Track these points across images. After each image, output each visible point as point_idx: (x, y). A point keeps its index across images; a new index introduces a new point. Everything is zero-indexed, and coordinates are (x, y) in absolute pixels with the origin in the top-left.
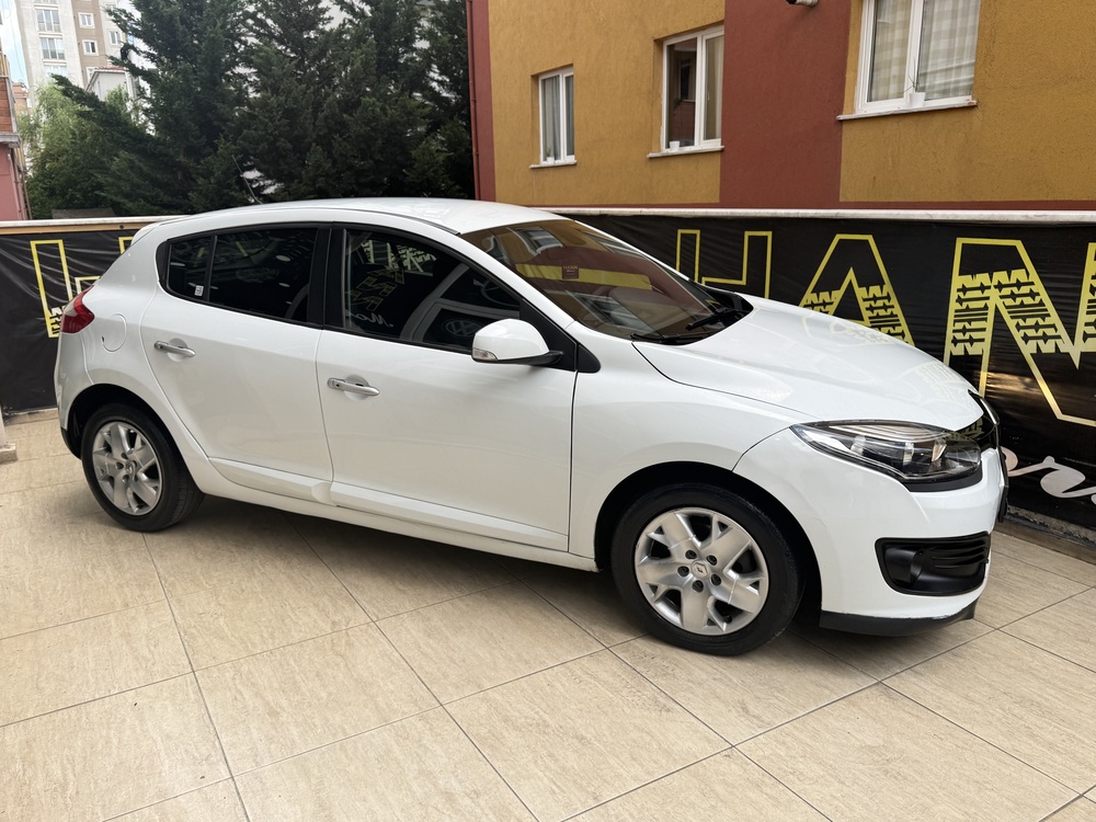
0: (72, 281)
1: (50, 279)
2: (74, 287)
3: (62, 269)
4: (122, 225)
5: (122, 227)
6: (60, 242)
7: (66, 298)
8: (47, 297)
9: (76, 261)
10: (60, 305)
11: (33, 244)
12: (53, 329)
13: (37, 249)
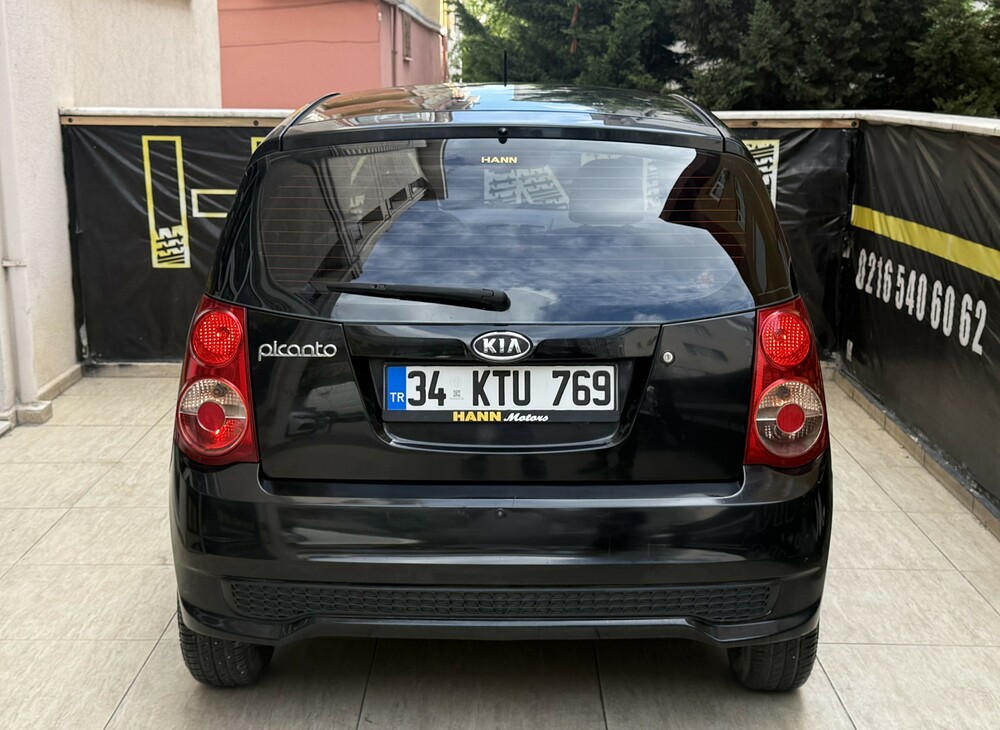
0: (188, 193)
1: (160, 188)
2: (189, 202)
3: (176, 177)
4: (256, 120)
5: (256, 123)
6: (178, 140)
7: (179, 218)
8: (155, 212)
9: (195, 167)
10: (169, 225)
11: (145, 139)
12: (159, 257)
13: (150, 148)
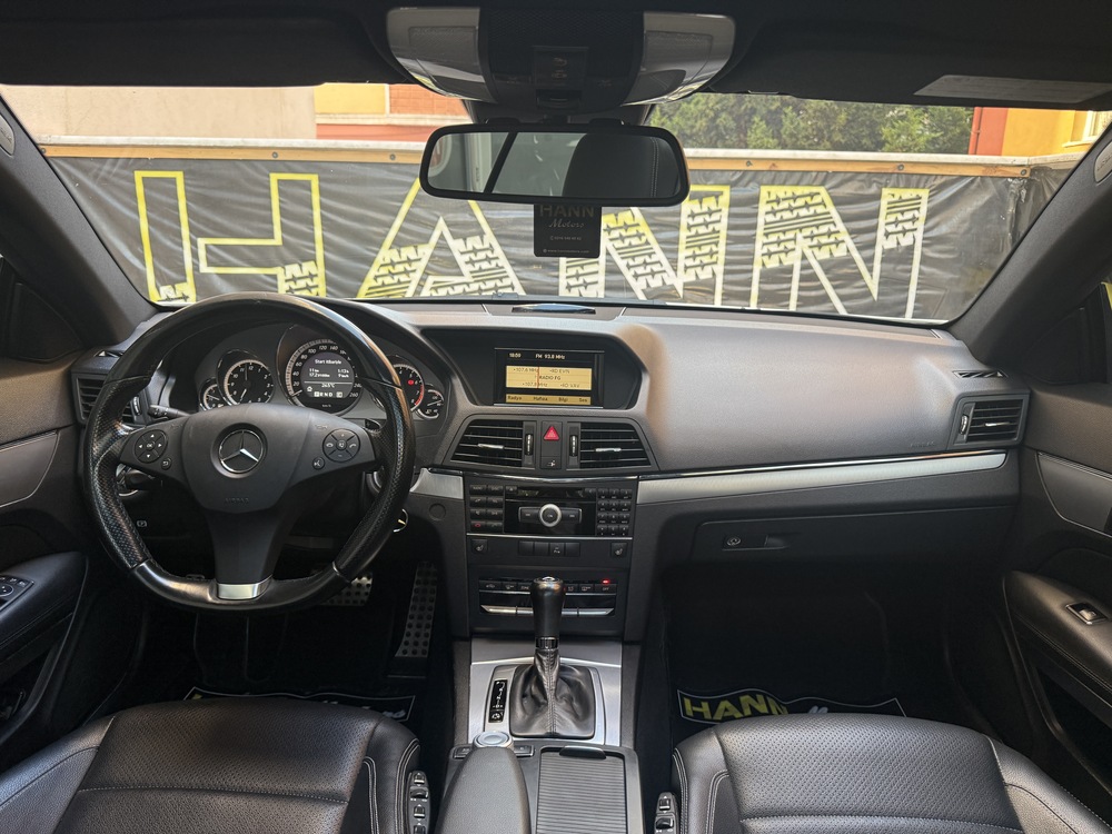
0: (194, 243)
2: (195, 255)
3: (180, 225)
4: (275, 150)
5: (275, 154)
6: (179, 176)
7: (183, 272)
8: (155, 268)
9: (200, 210)
10: (173, 283)
11: (139, 175)
13: (145, 186)
